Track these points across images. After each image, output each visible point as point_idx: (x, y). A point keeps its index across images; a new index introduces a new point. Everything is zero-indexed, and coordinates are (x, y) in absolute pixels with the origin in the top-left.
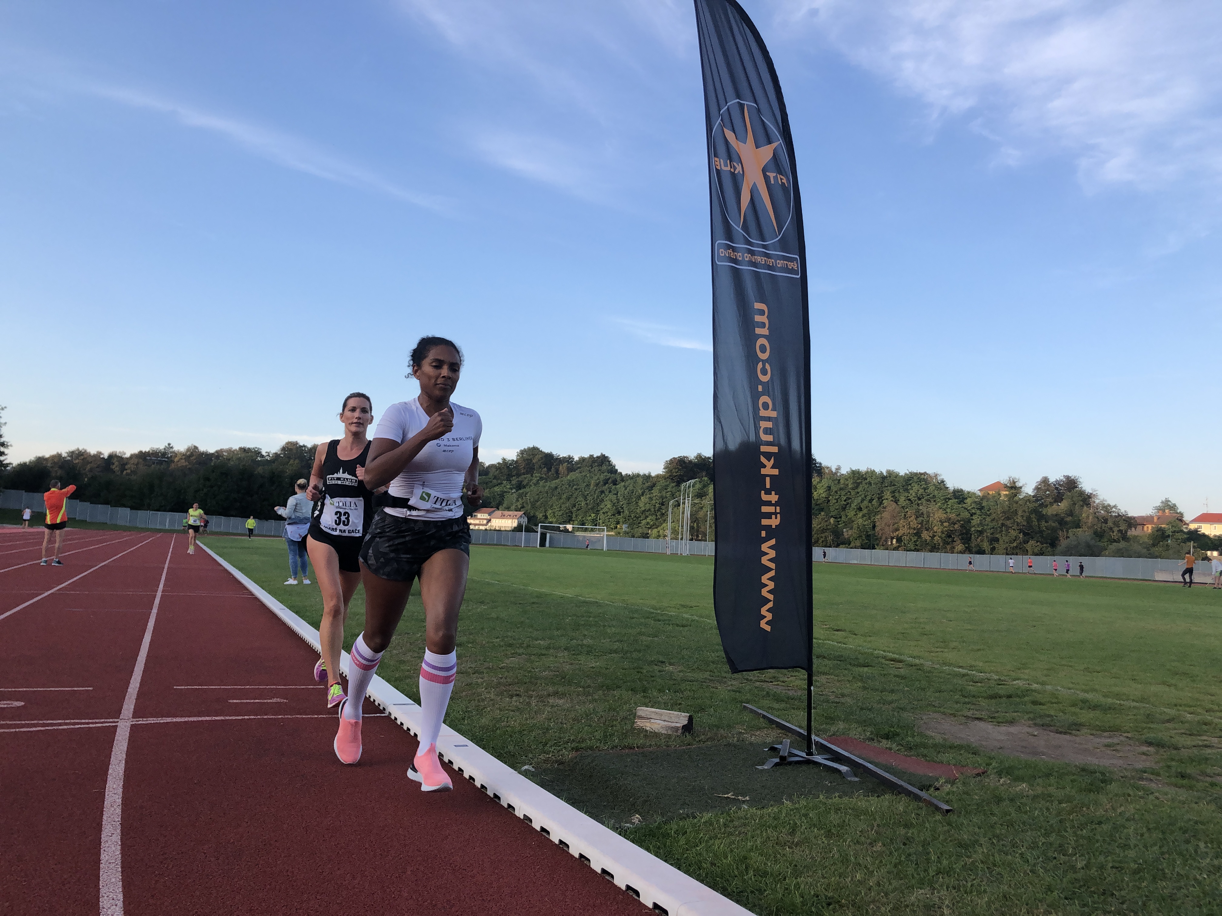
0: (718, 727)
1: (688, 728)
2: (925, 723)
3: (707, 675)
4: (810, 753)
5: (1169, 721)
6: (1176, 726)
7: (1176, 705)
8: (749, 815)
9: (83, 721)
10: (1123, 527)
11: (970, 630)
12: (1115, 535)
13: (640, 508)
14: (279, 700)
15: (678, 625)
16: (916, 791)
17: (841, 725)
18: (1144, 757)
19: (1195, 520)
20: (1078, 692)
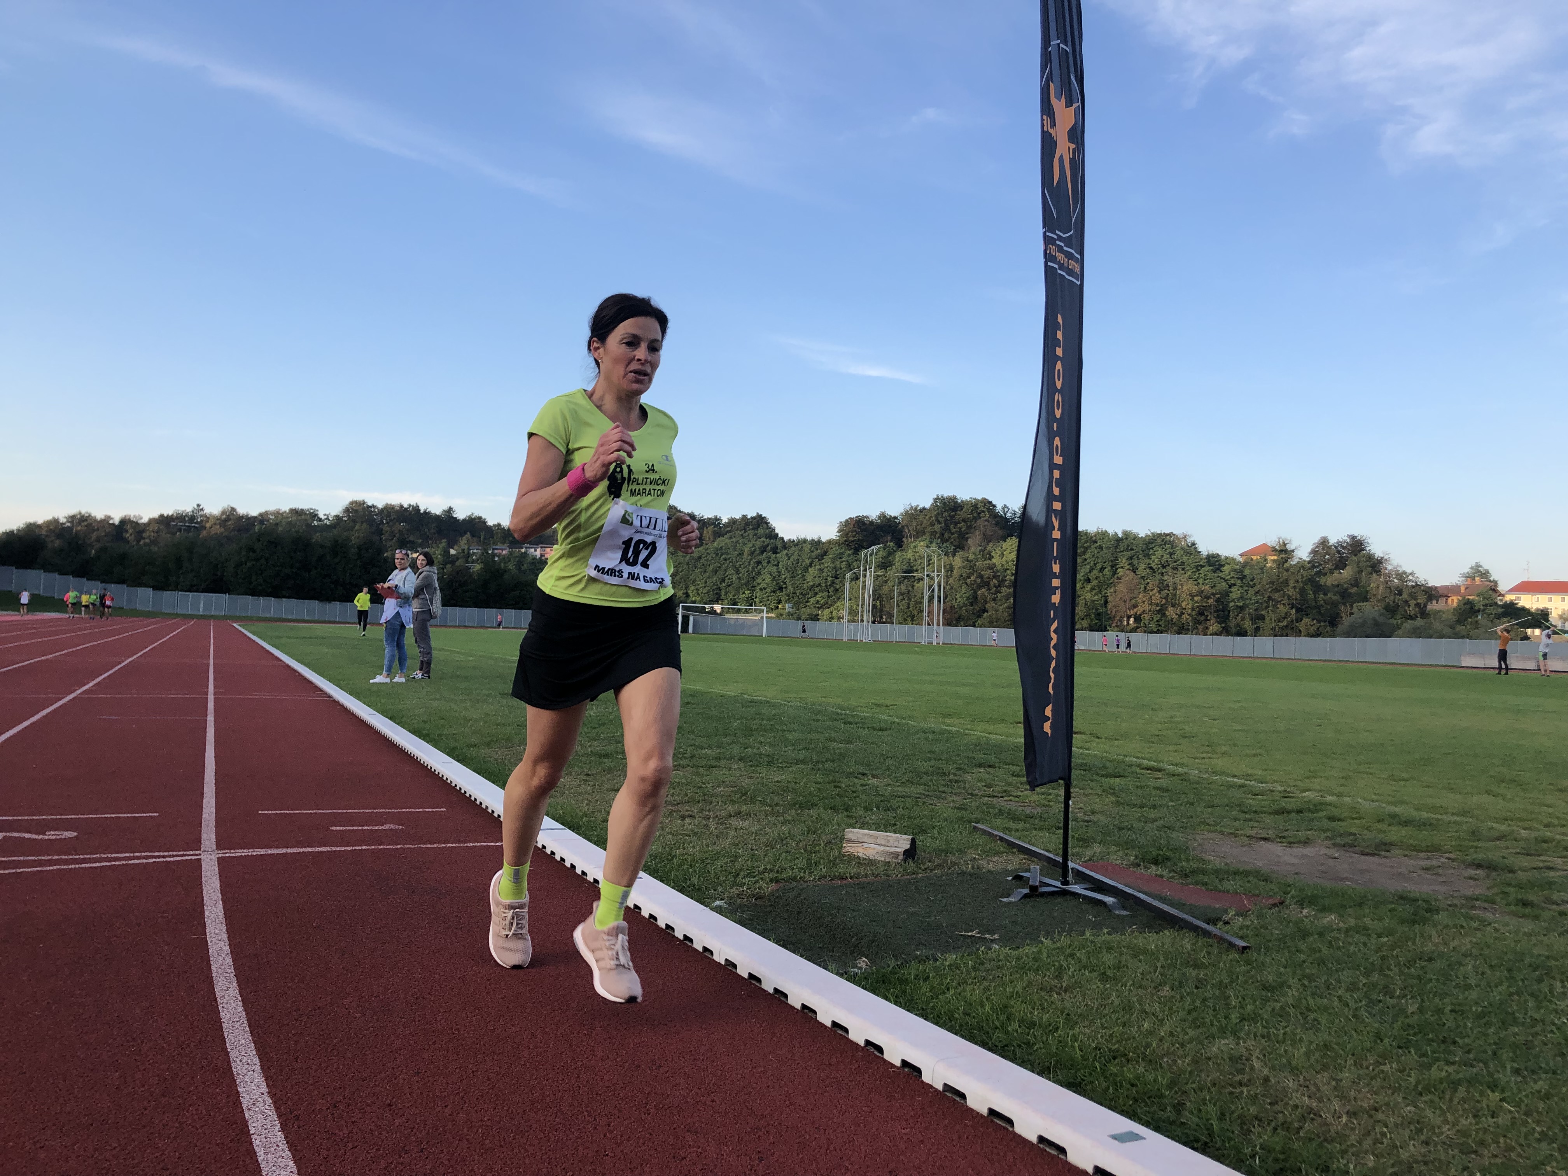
0: (946, 852)
1: (910, 854)
2: (1199, 845)
3: (921, 789)
4: (1065, 882)
5: (1499, 838)
6: (1508, 843)
7: (1506, 820)
8: (1002, 957)
9: (157, 854)
10: (1421, 600)
11: (1239, 730)
12: (1412, 610)
13: (808, 583)
14: (392, 826)
15: (874, 729)
16: (1204, 925)
17: (1097, 848)
18: (1472, 882)
19: (1512, 591)
20: (1384, 805)
